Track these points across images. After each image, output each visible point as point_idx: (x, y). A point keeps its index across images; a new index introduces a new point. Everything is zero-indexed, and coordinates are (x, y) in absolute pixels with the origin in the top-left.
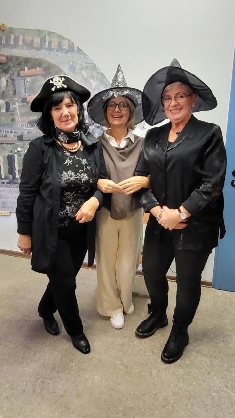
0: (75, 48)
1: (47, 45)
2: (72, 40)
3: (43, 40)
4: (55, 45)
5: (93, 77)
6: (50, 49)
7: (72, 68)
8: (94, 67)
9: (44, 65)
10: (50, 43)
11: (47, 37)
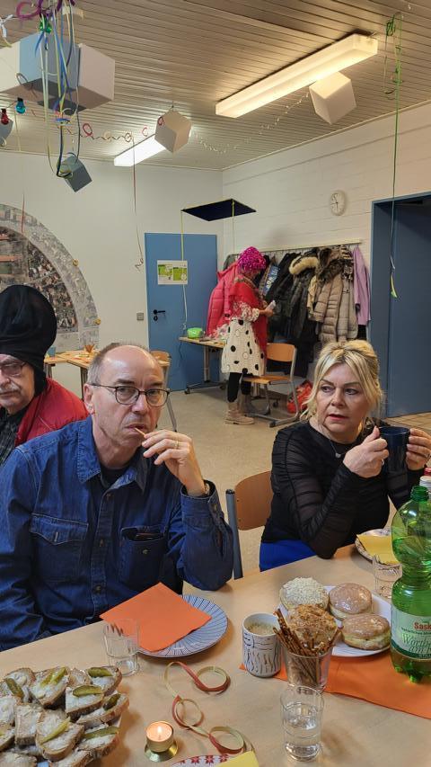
0: (38, 223)
1: (12, 217)
2: (34, 216)
3: (8, 213)
4: (19, 218)
5: (54, 246)
6: (14, 220)
7: (35, 237)
8: (55, 239)
9: (9, 233)
10: (15, 217)
11: (12, 211)
